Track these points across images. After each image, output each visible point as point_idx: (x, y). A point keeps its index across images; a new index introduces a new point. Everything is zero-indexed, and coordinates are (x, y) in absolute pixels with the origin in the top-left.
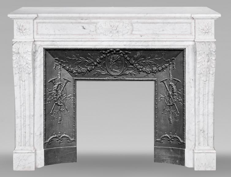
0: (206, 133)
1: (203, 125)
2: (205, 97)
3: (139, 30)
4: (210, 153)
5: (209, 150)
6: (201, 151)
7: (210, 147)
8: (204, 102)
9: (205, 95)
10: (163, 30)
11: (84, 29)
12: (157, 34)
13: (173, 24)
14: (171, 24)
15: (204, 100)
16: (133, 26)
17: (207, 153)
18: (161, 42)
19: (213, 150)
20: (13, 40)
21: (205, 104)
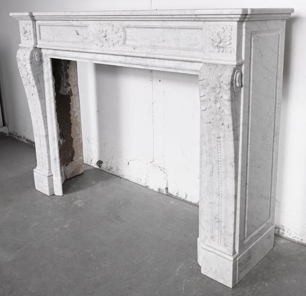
0: (223, 225)
1: (219, 211)
2: (220, 166)
3: (133, 40)
4: (224, 258)
5: (223, 252)
6: (211, 249)
7: (228, 249)
8: (220, 174)
9: (221, 161)
10: (164, 41)
11: (78, 34)
12: (155, 47)
13: (177, 30)
14: (174, 30)
15: (220, 171)
16: (125, 32)
17: (219, 255)
18: (162, 61)
19: (230, 255)
20: (20, 45)
21: (221, 178)
